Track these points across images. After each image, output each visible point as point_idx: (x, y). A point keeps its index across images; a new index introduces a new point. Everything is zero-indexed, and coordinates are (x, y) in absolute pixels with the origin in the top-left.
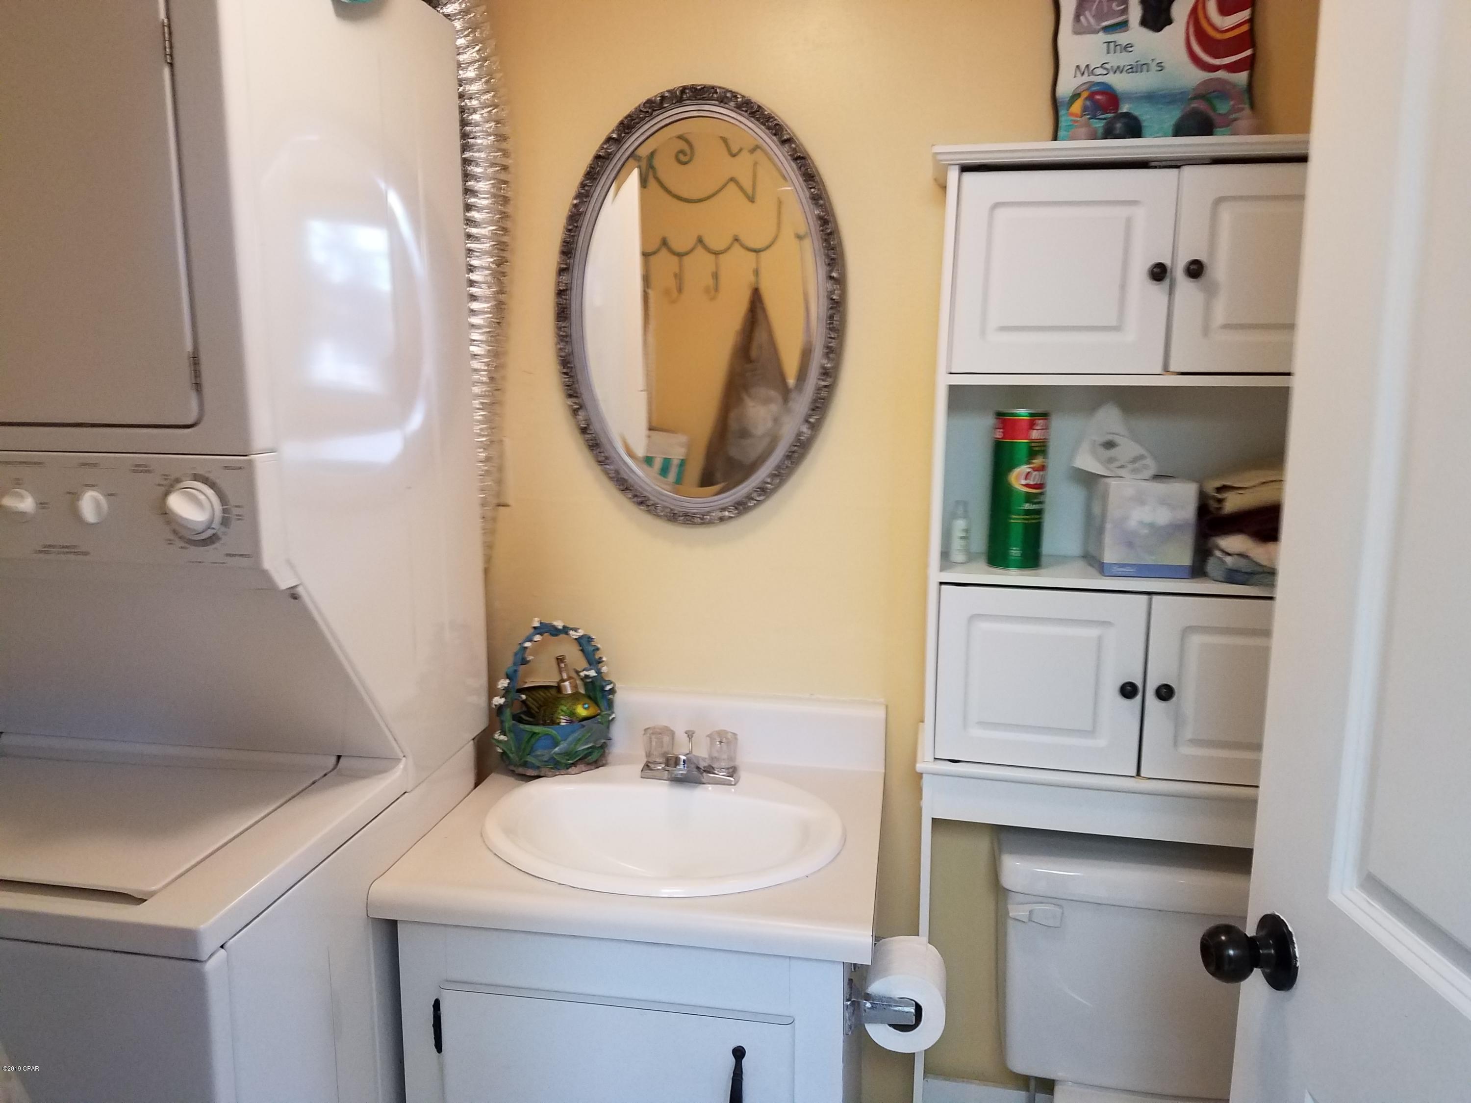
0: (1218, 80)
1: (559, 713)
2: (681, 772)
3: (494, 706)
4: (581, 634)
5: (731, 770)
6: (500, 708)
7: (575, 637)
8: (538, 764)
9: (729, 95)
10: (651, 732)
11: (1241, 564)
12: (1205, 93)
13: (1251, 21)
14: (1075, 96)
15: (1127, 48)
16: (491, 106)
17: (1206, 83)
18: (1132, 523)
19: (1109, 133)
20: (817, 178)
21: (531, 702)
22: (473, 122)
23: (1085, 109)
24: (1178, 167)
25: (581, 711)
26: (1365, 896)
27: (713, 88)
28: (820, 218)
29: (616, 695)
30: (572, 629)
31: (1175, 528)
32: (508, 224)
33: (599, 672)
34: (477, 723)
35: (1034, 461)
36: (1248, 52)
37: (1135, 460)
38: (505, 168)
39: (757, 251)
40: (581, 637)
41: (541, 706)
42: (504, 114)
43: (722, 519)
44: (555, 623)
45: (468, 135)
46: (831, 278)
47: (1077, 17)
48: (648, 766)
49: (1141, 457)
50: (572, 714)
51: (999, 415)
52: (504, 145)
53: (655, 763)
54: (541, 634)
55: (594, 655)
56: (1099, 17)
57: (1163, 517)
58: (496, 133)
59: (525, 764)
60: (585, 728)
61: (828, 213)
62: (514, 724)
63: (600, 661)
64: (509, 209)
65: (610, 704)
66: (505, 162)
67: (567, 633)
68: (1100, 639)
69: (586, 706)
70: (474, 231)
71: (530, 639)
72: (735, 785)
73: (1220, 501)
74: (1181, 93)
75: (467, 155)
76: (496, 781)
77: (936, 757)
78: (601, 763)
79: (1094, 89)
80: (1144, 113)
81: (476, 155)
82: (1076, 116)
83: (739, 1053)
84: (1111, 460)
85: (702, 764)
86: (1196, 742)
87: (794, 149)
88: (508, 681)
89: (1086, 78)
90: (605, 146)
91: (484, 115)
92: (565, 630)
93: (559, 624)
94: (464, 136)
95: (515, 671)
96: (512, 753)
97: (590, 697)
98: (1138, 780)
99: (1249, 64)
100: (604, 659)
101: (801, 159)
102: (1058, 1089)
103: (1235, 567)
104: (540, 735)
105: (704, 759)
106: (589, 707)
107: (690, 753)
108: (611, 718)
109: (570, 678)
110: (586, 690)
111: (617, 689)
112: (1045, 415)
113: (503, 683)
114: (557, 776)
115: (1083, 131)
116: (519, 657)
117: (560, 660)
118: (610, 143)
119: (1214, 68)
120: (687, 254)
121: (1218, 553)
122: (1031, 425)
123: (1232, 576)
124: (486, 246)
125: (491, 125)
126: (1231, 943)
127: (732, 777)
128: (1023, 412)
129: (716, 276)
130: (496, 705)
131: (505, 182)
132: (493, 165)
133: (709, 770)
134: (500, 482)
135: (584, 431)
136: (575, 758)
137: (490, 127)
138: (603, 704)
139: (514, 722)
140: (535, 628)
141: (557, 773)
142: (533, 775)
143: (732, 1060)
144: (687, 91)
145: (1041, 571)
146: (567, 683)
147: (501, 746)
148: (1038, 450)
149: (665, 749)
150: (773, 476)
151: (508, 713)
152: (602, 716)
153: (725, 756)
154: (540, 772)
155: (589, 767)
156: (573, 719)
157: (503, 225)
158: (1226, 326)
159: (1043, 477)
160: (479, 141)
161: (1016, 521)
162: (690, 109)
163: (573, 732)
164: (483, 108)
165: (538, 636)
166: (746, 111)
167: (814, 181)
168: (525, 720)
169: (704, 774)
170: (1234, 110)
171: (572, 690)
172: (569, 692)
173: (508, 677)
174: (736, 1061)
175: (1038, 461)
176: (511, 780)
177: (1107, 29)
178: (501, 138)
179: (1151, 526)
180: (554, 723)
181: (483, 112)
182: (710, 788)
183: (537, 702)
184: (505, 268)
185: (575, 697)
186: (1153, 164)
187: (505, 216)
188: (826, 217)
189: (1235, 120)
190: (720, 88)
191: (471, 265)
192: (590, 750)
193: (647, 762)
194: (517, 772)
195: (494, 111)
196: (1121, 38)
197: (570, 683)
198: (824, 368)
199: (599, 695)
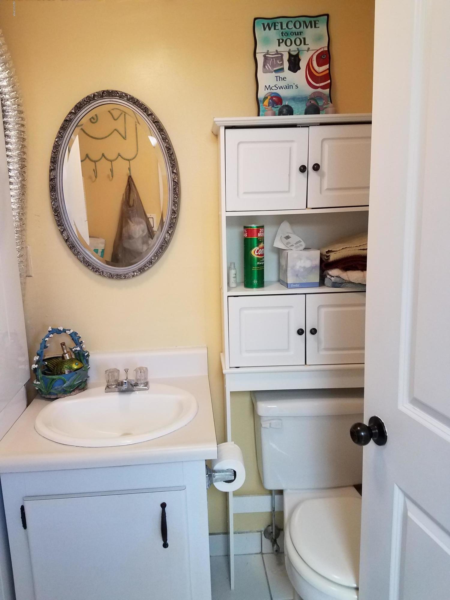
0: (318, 92)
1: (64, 369)
2: (125, 388)
3: (32, 369)
4: (72, 332)
5: (146, 384)
6: (35, 369)
7: (68, 333)
8: (56, 393)
9: (124, 95)
10: (109, 372)
11: (338, 280)
12: (314, 98)
13: (329, 69)
14: (265, 98)
15: (284, 79)
16: (15, 98)
17: (314, 93)
18: (297, 267)
19: (281, 113)
20: (164, 131)
21: (50, 365)
22: (7, 105)
23: (269, 103)
24: (308, 127)
25: (75, 367)
26: (413, 406)
27: (117, 91)
28: (166, 147)
29: (90, 357)
30: (67, 330)
31: (313, 268)
32: (25, 150)
33: (81, 348)
34: (25, 377)
35: (260, 245)
36: (329, 81)
37: (297, 243)
38: (23, 125)
39: (129, 160)
40: (71, 333)
41: (55, 366)
42: (21, 101)
43: (133, 276)
44: (59, 328)
45: (5, 111)
46: (173, 172)
47: (264, 66)
48: (108, 387)
49: (300, 242)
50: (70, 369)
51: (245, 227)
52: (22, 115)
53: (112, 385)
54: (53, 334)
55: (78, 341)
56: (273, 66)
57: (308, 264)
58: (18, 110)
59: (50, 394)
60: (77, 374)
61: (170, 146)
62: (43, 377)
63: (81, 342)
64: (25, 143)
65: (87, 361)
66: (22, 122)
67: (65, 332)
68: (288, 313)
69: (77, 364)
70: (10, 153)
71: (48, 337)
72: (148, 390)
73: (328, 256)
74: (305, 97)
75: (5, 119)
76: (36, 403)
77: (230, 367)
78: (85, 389)
79: (272, 95)
80: (293, 105)
81: (9, 119)
82: (266, 106)
83: (163, 505)
84: (288, 243)
85: (133, 383)
86: (327, 349)
87: (154, 118)
88: (38, 357)
89: (269, 91)
90: (69, 116)
91: (12, 102)
92: (64, 331)
93: (61, 329)
94: (3, 111)
95: (42, 352)
96: (43, 389)
97: (78, 360)
98: (305, 366)
99: (329, 86)
100: (83, 342)
101: (157, 123)
102: (285, 493)
103: (335, 281)
104: (57, 379)
105: (133, 380)
106: (78, 364)
107: (127, 378)
108: (88, 368)
109: (68, 352)
110: (75, 356)
111: (90, 354)
112: (263, 227)
113: (36, 358)
114: (66, 397)
115: (270, 112)
116: (43, 345)
117: (63, 344)
118: (71, 114)
119: (316, 88)
120: (97, 161)
121: (328, 276)
122: (258, 231)
123: (335, 285)
124: (16, 160)
125: (16, 106)
126: (363, 430)
127: (146, 386)
128: (254, 226)
129: (112, 170)
130: (33, 368)
131: (23, 132)
132: (17, 124)
133: (136, 385)
134: (27, 266)
135: (66, 241)
136: (73, 388)
137: (15, 107)
138: (85, 361)
139: (43, 375)
140: (49, 331)
141: (66, 396)
142: (54, 398)
143: (161, 509)
144: (105, 93)
145: (265, 288)
146: (67, 355)
147: (37, 386)
148: (261, 241)
149: (115, 379)
150: (155, 256)
151: (39, 371)
152: (85, 367)
153: (143, 378)
154: (58, 396)
155: (80, 391)
156: (71, 370)
157: (23, 151)
158: (328, 189)
159: (263, 251)
160: (10, 113)
161: (255, 269)
162: (106, 100)
163: (72, 376)
164: (11, 99)
165: (51, 335)
166: (132, 102)
167: (163, 132)
168: (47, 373)
169: (134, 387)
170: (324, 104)
171: (69, 357)
172: (68, 358)
173: (38, 355)
174: (162, 509)
175: (261, 245)
176: (43, 402)
177: (276, 71)
178: (20, 112)
179: (304, 268)
180: (62, 373)
181: (12, 100)
182: (137, 393)
183: (53, 365)
184: (25, 169)
185: (71, 360)
186: (298, 126)
187: (23, 146)
188: (170, 147)
189: (326, 108)
190: (120, 91)
191: (10, 169)
192: (80, 383)
193: (107, 385)
194: (46, 398)
195: (17, 100)
196: (281, 75)
197: (68, 354)
198: (173, 210)
199: (82, 358)
